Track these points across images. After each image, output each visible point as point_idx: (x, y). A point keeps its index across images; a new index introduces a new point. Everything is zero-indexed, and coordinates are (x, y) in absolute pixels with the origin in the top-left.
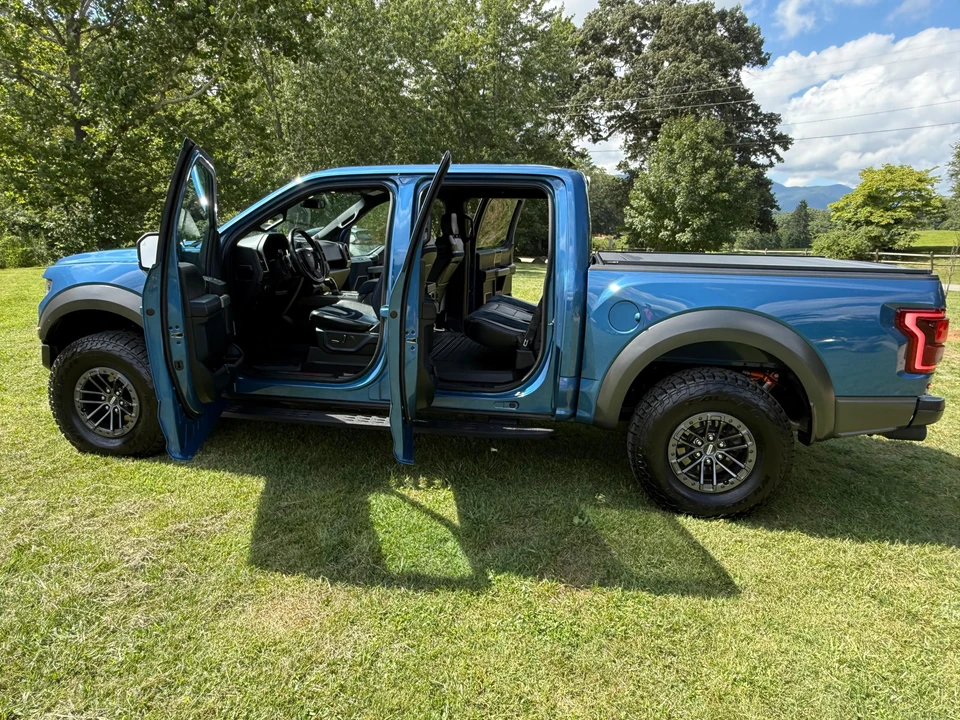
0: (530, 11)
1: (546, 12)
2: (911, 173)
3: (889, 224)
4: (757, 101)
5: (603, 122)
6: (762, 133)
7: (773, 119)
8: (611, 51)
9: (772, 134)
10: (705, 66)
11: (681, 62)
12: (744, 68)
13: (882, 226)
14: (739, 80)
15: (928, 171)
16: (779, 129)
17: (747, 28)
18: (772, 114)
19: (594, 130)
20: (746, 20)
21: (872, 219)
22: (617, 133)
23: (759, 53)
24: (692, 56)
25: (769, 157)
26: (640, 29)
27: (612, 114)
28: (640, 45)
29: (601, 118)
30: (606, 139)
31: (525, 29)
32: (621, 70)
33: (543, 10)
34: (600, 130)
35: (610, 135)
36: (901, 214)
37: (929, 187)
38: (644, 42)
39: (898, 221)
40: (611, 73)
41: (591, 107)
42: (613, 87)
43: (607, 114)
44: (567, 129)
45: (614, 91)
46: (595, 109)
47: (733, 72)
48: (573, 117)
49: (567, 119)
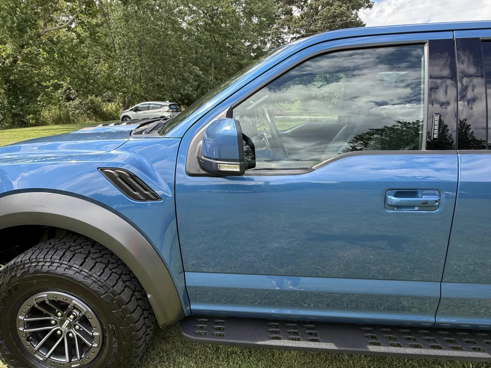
11: (332, 6)
12: (360, 10)
14: (357, 17)
23: (368, 2)
24: (337, 3)
29: (288, 38)
40: (292, 14)
41: (283, 32)
42: (295, 21)
43: (292, 36)
44: (268, 45)
45: (296, 23)
46: (285, 33)
47: (354, 12)
48: (273, 38)
49: (268, 40)
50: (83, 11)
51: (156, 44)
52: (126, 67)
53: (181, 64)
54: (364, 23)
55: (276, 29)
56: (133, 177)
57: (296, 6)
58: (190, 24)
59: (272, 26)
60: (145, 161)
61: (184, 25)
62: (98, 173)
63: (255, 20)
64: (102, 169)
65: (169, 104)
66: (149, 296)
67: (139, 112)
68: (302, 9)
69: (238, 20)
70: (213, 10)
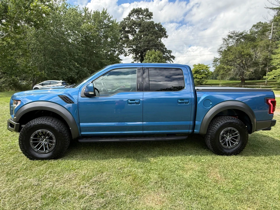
0: (107, 20)
1: (112, 21)
2: (204, 66)
3: (201, 78)
4: (166, 47)
5: (127, 51)
6: (168, 55)
7: (170, 52)
8: (128, 32)
9: (170, 55)
10: (154, 37)
11: (148, 36)
12: (162, 38)
13: (199, 79)
14: (161, 41)
15: (208, 65)
16: (172, 54)
17: (162, 28)
18: (170, 50)
19: (125, 53)
20: (162, 26)
21: (197, 77)
22: (131, 54)
23: (165, 35)
24: (150, 35)
25: (170, 61)
26: (135, 27)
27: (130, 49)
28: (135, 31)
29: (127, 50)
30: (128, 56)
31: (105, 24)
32: (131, 37)
33: (111, 20)
34: (127, 53)
35: (129, 54)
36: (203, 75)
37: (208, 69)
38: (137, 30)
39: (203, 77)
40: (128, 38)
41: (124, 47)
42: (130, 42)
43: (128, 49)
44: (117, 52)
45: (130, 43)
46: (125, 47)
47: (159, 39)
48: (119, 49)
49: (117, 50)
50: (12, 31)
51: (54, 50)
52: (36, 61)
53: (68, 61)
54: (164, 45)
55: (120, 45)
56: (67, 97)
57: (131, 34)
58: (74, 40)
59: (119, 43)
60: (70, 94)
61: (70, 41)
62: (58, 97)
63: (109, 40)
64: (59, 96)
65: (62, 82)
66: (70, 128)
67: (45, 86)
68: (134, 36)
69: (100, 40)
70: (87, 34)
